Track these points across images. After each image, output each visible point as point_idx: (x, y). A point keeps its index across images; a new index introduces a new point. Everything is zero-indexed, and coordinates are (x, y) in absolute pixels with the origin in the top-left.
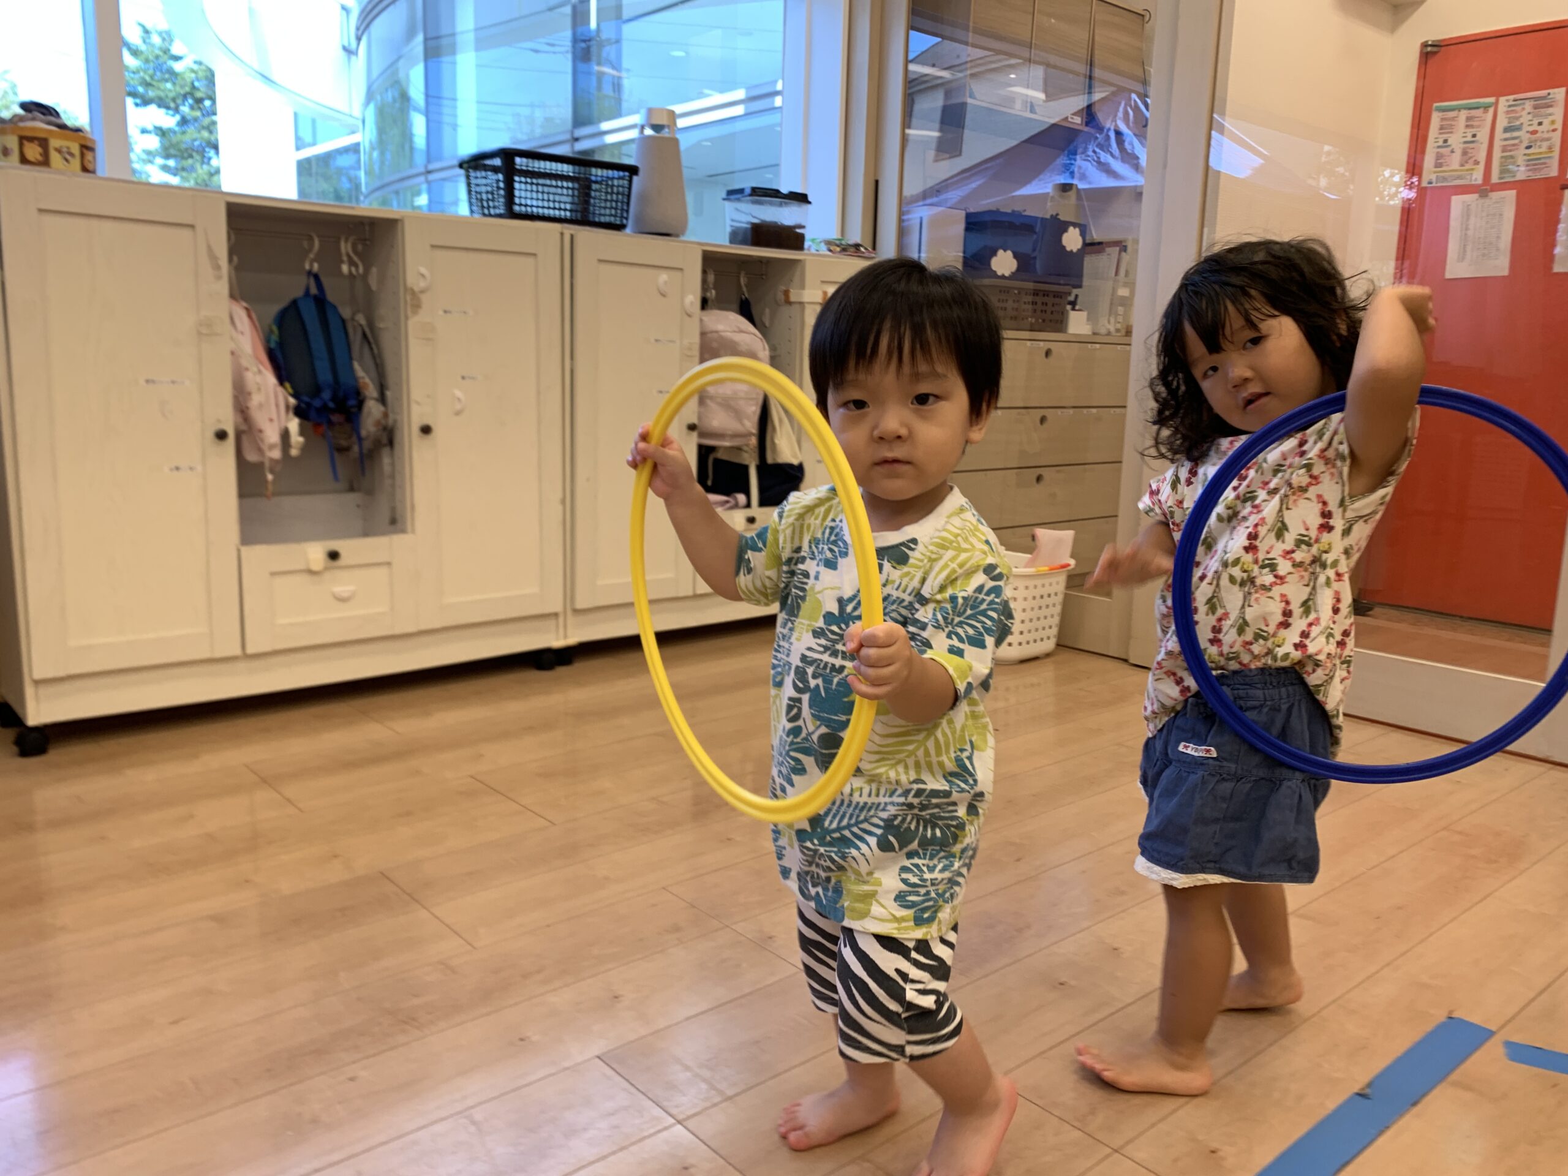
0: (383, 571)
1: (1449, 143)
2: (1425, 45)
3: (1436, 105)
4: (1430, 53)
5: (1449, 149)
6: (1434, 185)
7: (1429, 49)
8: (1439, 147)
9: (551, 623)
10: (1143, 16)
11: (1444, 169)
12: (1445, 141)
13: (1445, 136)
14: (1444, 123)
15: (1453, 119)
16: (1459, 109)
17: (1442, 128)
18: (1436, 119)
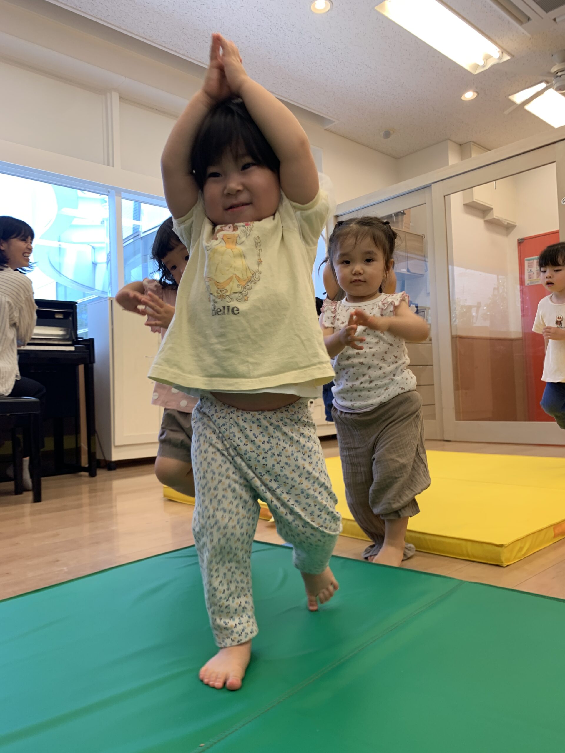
1: (532, 270)
2: (518, 240)
3: (525, 259)
4: (521, 242)
5: (532, 273)
6: (529, 285)
7: (520, 241)
8: (529, 272)
10: (422, 237)
11: (531, 279)
12: (531, 270)
13: (530, 269)
14: (529, 264)
15: (532, 263)
16: (533, 259)
17: (529, 266)
18: (526, 263)
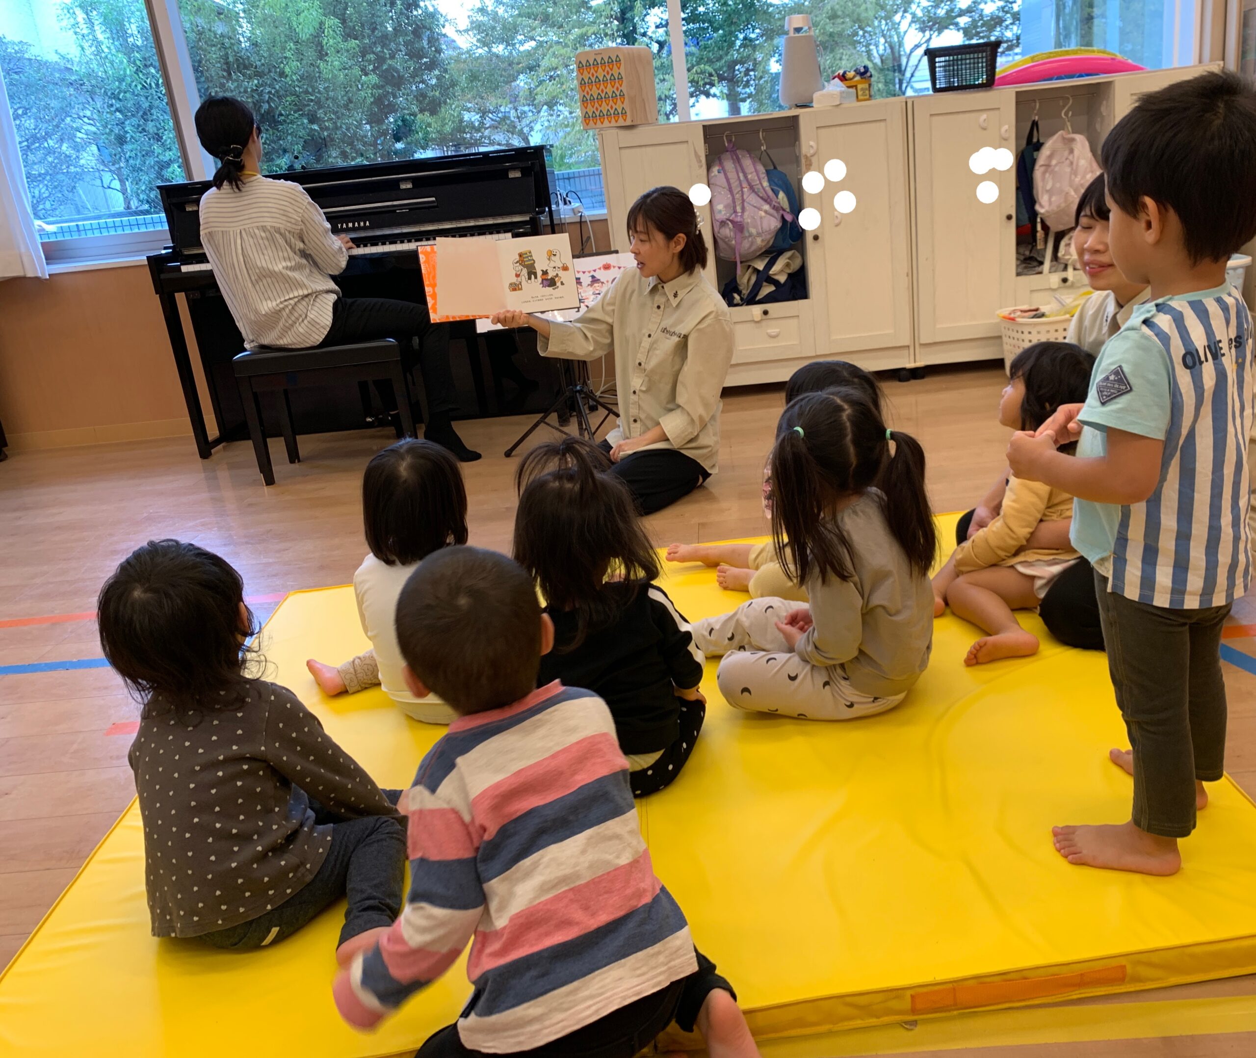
0: (795, 321)
9: (906, 352)
